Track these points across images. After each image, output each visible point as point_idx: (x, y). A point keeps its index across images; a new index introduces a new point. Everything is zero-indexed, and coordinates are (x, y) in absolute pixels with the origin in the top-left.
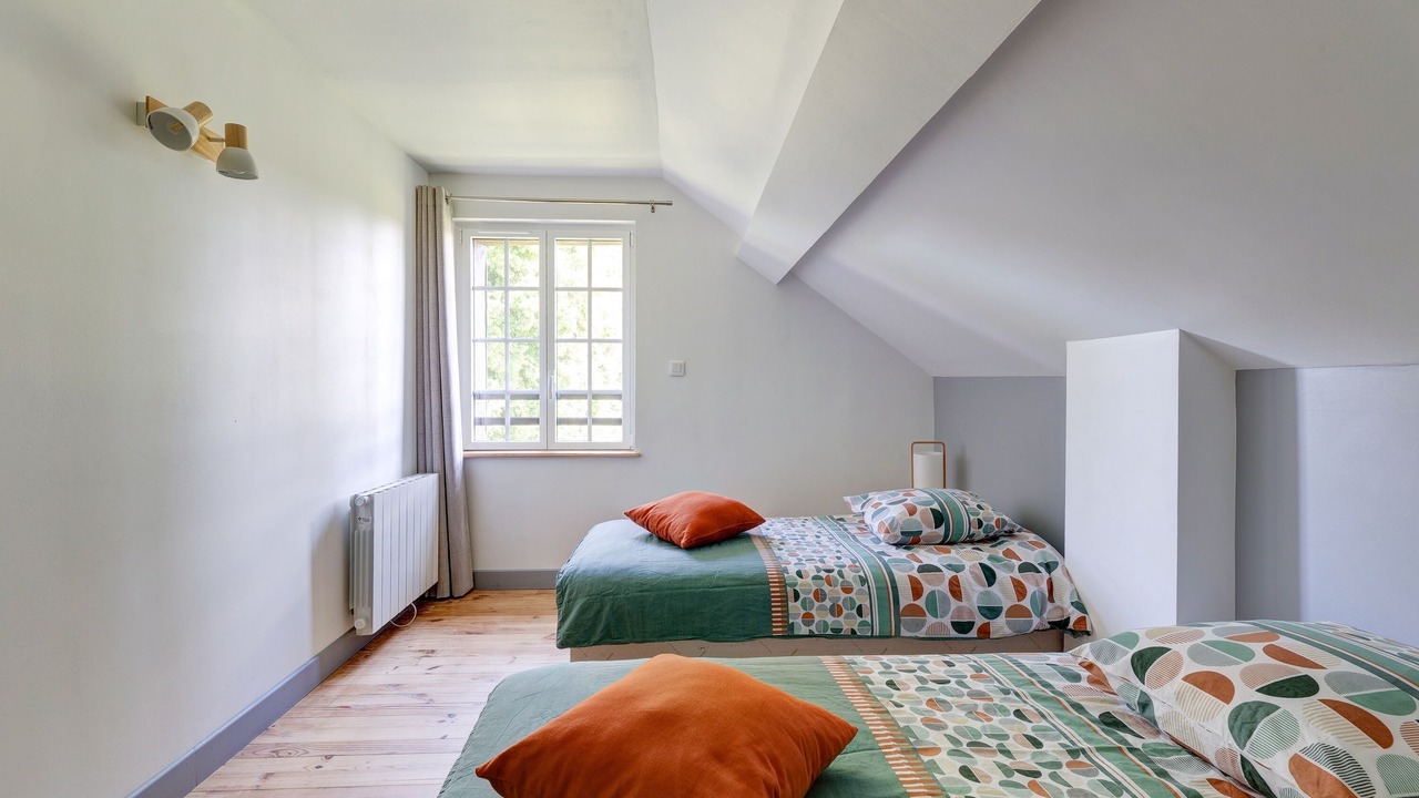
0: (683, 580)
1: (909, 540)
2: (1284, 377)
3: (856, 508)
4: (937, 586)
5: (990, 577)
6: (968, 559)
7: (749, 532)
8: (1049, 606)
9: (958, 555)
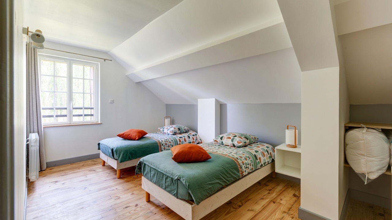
0: (142, 145)
1: (175, 134)
2: (226, 105)
3: (162, 130)
4: (182, 140)
5: (189, 137)
6: (186, 135)
7: (144, 136)
8: (197, 141)
9: (183, 135)
